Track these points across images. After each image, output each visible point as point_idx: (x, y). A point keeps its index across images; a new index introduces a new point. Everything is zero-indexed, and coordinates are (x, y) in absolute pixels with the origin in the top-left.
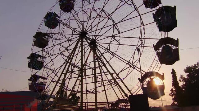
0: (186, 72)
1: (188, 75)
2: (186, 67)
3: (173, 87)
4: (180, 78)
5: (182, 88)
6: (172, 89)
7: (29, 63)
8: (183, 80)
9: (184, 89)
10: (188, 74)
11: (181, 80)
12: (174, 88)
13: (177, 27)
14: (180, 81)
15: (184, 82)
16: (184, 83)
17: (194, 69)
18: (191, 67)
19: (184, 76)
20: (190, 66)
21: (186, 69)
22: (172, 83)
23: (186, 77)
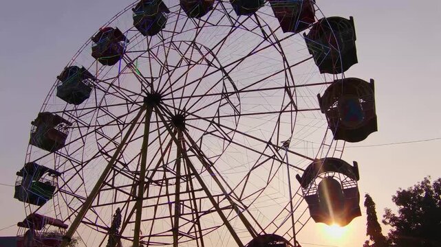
0: (398, 203)
1: (401, 211)
2: (398, 192)
3: (369, 236)
4: (384, 216)
5: (390, 241)
6: (367, 242)
7: (17, 188)
8: (390, 222)
9: (393, 244)
10: (403, 207)
11: (388, 221)
12: (371, 239)
13: (356, 62)
14: (384, 222)
15: (393, 226)
16: (395, 229)
17: (414, 195)
18: (409, 192)
19: (392, 213)
20: (407, 190)
21: (396, 195)
22: (366, 227)
23: (398, 215)
